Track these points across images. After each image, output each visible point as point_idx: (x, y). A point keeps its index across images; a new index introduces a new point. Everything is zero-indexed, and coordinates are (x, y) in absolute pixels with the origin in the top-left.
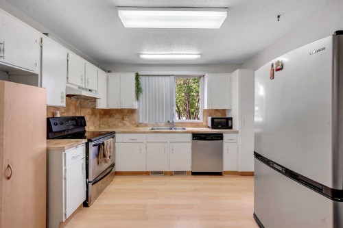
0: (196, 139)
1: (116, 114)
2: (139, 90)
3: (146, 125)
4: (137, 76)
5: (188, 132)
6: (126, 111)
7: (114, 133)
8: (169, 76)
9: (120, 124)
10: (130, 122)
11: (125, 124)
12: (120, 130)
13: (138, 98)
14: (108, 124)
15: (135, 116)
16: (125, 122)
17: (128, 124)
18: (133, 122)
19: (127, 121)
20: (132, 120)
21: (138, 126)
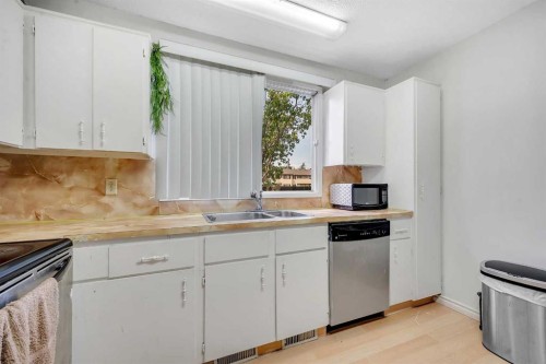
0: (341, 239)
1: (70, 173)
2: (160, 99)
3: (182, 208)
4: (156, 55)
5: (317, 222)
6: (111, 166)
7: (66, 243)
8: (251, 73)
9: (87, 209)
10: (126, 200)
11: (107, 208)
12: (90, 228)
13: (157, 126)
14: (31, 208)
15: (148, 180)
16: (105, 200)
17: (119, 205)
18: (139, 200)
19: (114, 197)
20: (135, 193)
21: (155, 212)
